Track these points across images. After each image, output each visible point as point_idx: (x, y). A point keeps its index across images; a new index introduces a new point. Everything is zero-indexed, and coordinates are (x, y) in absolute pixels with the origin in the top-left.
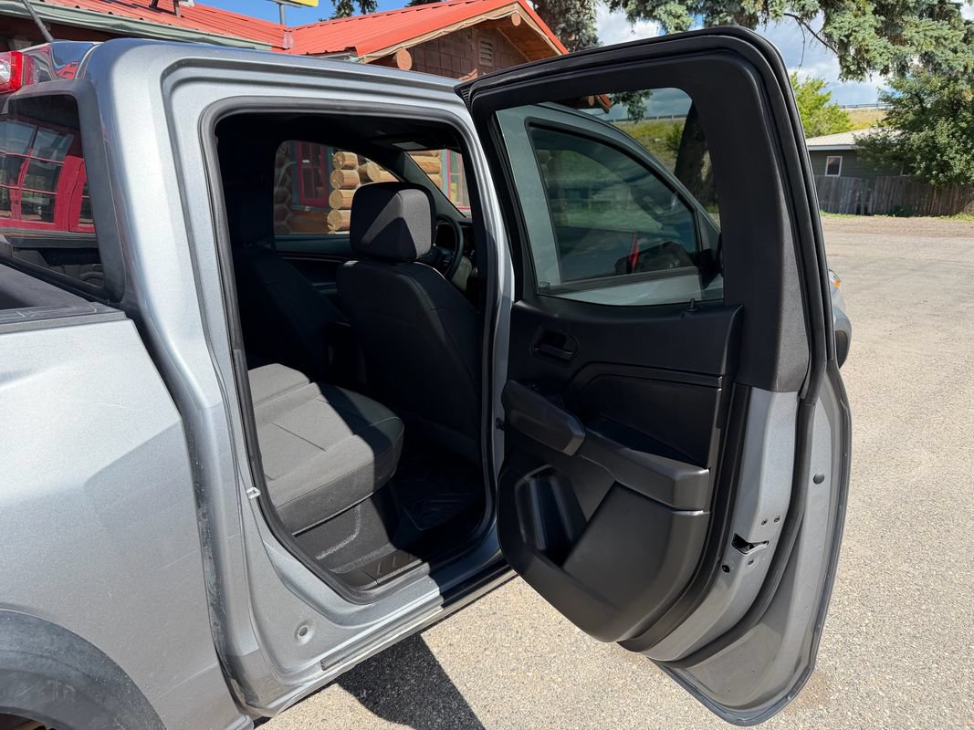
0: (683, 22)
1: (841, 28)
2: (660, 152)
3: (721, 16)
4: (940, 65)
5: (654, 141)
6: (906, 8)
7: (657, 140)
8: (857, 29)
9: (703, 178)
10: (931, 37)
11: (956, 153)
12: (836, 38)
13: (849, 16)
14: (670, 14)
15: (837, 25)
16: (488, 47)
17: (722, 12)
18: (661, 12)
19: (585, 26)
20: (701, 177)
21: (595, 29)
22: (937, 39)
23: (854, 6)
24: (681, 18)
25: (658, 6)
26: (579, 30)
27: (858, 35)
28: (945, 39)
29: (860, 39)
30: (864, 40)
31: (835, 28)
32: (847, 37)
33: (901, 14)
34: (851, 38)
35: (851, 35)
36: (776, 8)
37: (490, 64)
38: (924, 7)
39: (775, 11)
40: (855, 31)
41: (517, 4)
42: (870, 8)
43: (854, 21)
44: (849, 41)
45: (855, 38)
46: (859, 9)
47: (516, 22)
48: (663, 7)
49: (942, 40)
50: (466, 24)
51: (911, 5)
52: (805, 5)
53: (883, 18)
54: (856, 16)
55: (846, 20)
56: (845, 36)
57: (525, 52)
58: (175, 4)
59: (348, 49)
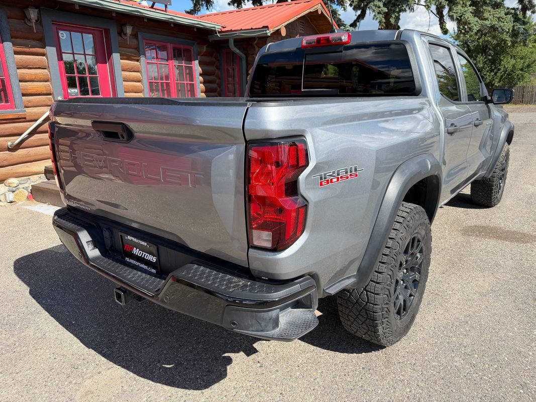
1: (457, 13)
3: (399, 7)
4: (498, 28)
6: (485, 3)
8: (464, 13)
10: (496, 17)
11: (487, 72)
12: (455, 17)
13: (459, 7)
14: (376, 6)
15: (455, 11)
16: (302, 24)
17: (399, 5)
18: (372, 6)
21: (339, 15)
22: (499, 18)
23: (461, 2)
25: (370, 2)
27: (465, 16)
28: (503, 19)
29: (466, 18)
30: (468, 18)
32: (460, 17)
33: (482, 6)
34: (462, 18)
35: (462, 16)
37: (303, 32)
38: (494, 3)
41: (320, 4)
42: (469, 3)
43: (463, 9)
44: (461, 19)
45: (464, 17)
46: (463, 3)
47: (320, 12)
49: (501, 19)
51: (487, 2)
52: (441, 2)
53: (474, 8)
54: (462, 7)
55: (459, 9)
56: (459, 16)
57: (316, 26)
58: (166, 6)
59: (264, 27)
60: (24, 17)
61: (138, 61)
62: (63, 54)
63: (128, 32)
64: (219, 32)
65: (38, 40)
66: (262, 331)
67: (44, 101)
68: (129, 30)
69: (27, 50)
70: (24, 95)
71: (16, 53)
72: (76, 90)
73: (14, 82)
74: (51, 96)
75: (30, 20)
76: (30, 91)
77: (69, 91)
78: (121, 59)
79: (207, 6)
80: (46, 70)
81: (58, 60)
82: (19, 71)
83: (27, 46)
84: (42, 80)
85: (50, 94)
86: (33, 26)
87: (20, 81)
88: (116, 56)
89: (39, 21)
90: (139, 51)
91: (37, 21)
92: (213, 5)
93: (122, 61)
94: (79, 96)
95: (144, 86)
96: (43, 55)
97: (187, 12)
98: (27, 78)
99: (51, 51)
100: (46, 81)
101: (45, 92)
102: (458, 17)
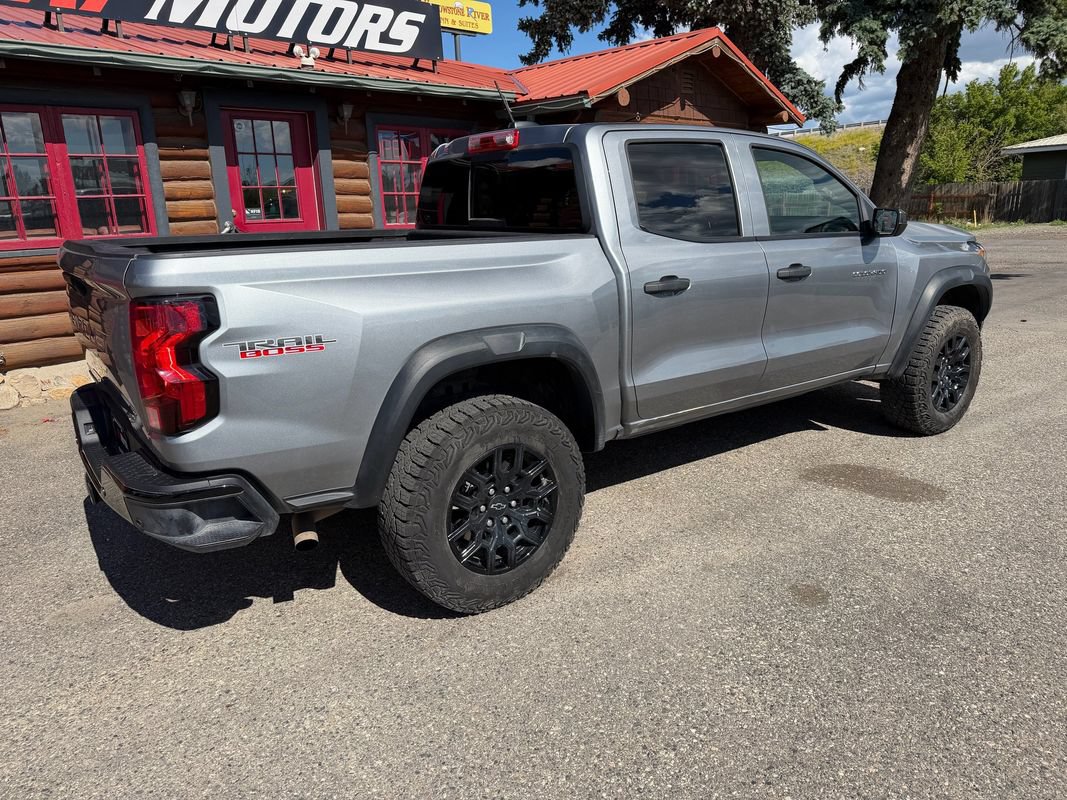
0: (877, 37)
1: (1039, 32)
2: (866, 162)
3: (918, 27)
5: (858, 151)
7: (861, 149)
8: (1054, 33)
9: (904, 186)
12: (1032, 43)
13: (1048, 20)
15: (1035, 30)
16: (689, 77)
18: (856, 28)
19: (779, 49)
20: (901, 185)
21: (789, 51)
23: (1054, 9)
24: (876, 33)
25: (853, 23)
26: (772, 53)
27: (1055, 38)
29: (1057, 43)
30: (1061, 43)
31: (1032, 33)
32: (1044, 41)
34: (1048, 43)
35: (1048, 39)
36: (972, 18)
37: (690, 92)
39: (971, 21)
40: (1053, 35)
41: (717, 39)
43: (1053, 25)
44: (1047, 45)
45: (1053, 42)
46: (1060, 12)
47: (717, 54)
48: (857, 24)
50: (673, 62)
54: (1056, 19)
55: (1045, 24)
56: (1042, 40)
57: (723, 78)
58: (434, 63)
59: (581, 93)
60: (178, 104)
61: (365, 160)
62: (240, 156)
63: (346, 113)
64: (511, 104)
65: (198, 137)
66: (167, 534)
67: (202, 229)
68: (347, 111)
69: (180, 152)
70: (171, 220)
71: (163, 158)
72: (259, 211)
73: (158, 200)
74: (215, 222)
75: (184, 108)
76: (181, 214)
77: (247, 212)
78: (333, 158)
79: (560, 45)
80: (209, 182)
81: (228, 165)
82: (165, 184)
83: (179, 146)
84: (201, 196)
85: (213, 218)
86: (188, 117)
87: (168, 199)
88: (324, 155)
89: (199, 108)
90: (366, 144)
91: (194, 109)
92: (573, 42)
93: (334, 161)
94: (263, 221)
95: (375, 200)
96: (206, 158)
97: (523, 59)
98: (179, 194)
99: (217, 152)
100: (208, 199)
101: (205, 215)
102: (1041, 43)
